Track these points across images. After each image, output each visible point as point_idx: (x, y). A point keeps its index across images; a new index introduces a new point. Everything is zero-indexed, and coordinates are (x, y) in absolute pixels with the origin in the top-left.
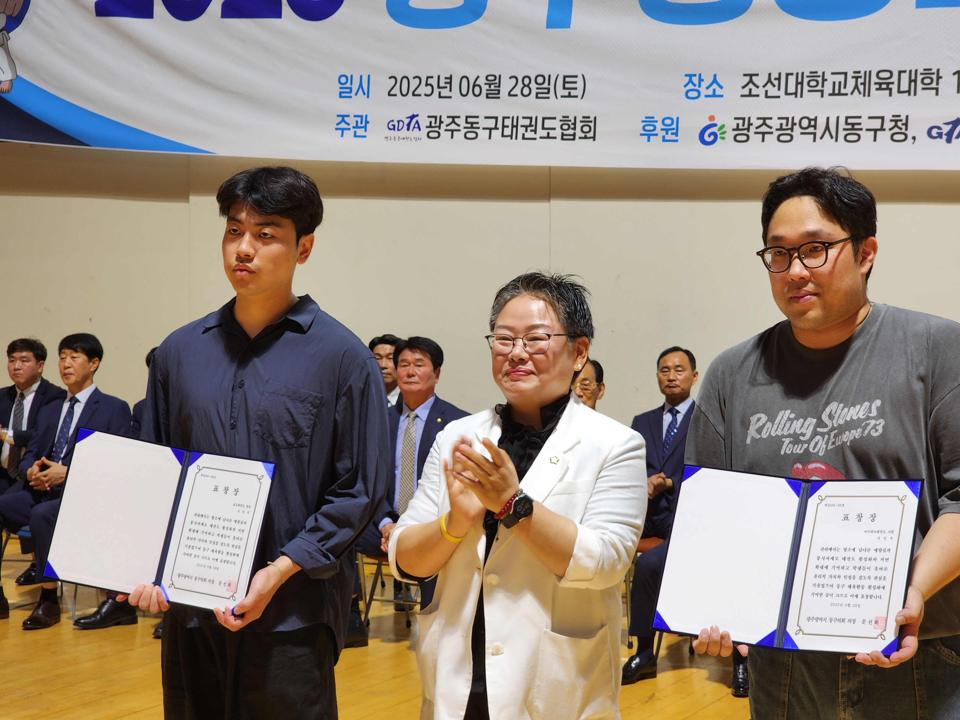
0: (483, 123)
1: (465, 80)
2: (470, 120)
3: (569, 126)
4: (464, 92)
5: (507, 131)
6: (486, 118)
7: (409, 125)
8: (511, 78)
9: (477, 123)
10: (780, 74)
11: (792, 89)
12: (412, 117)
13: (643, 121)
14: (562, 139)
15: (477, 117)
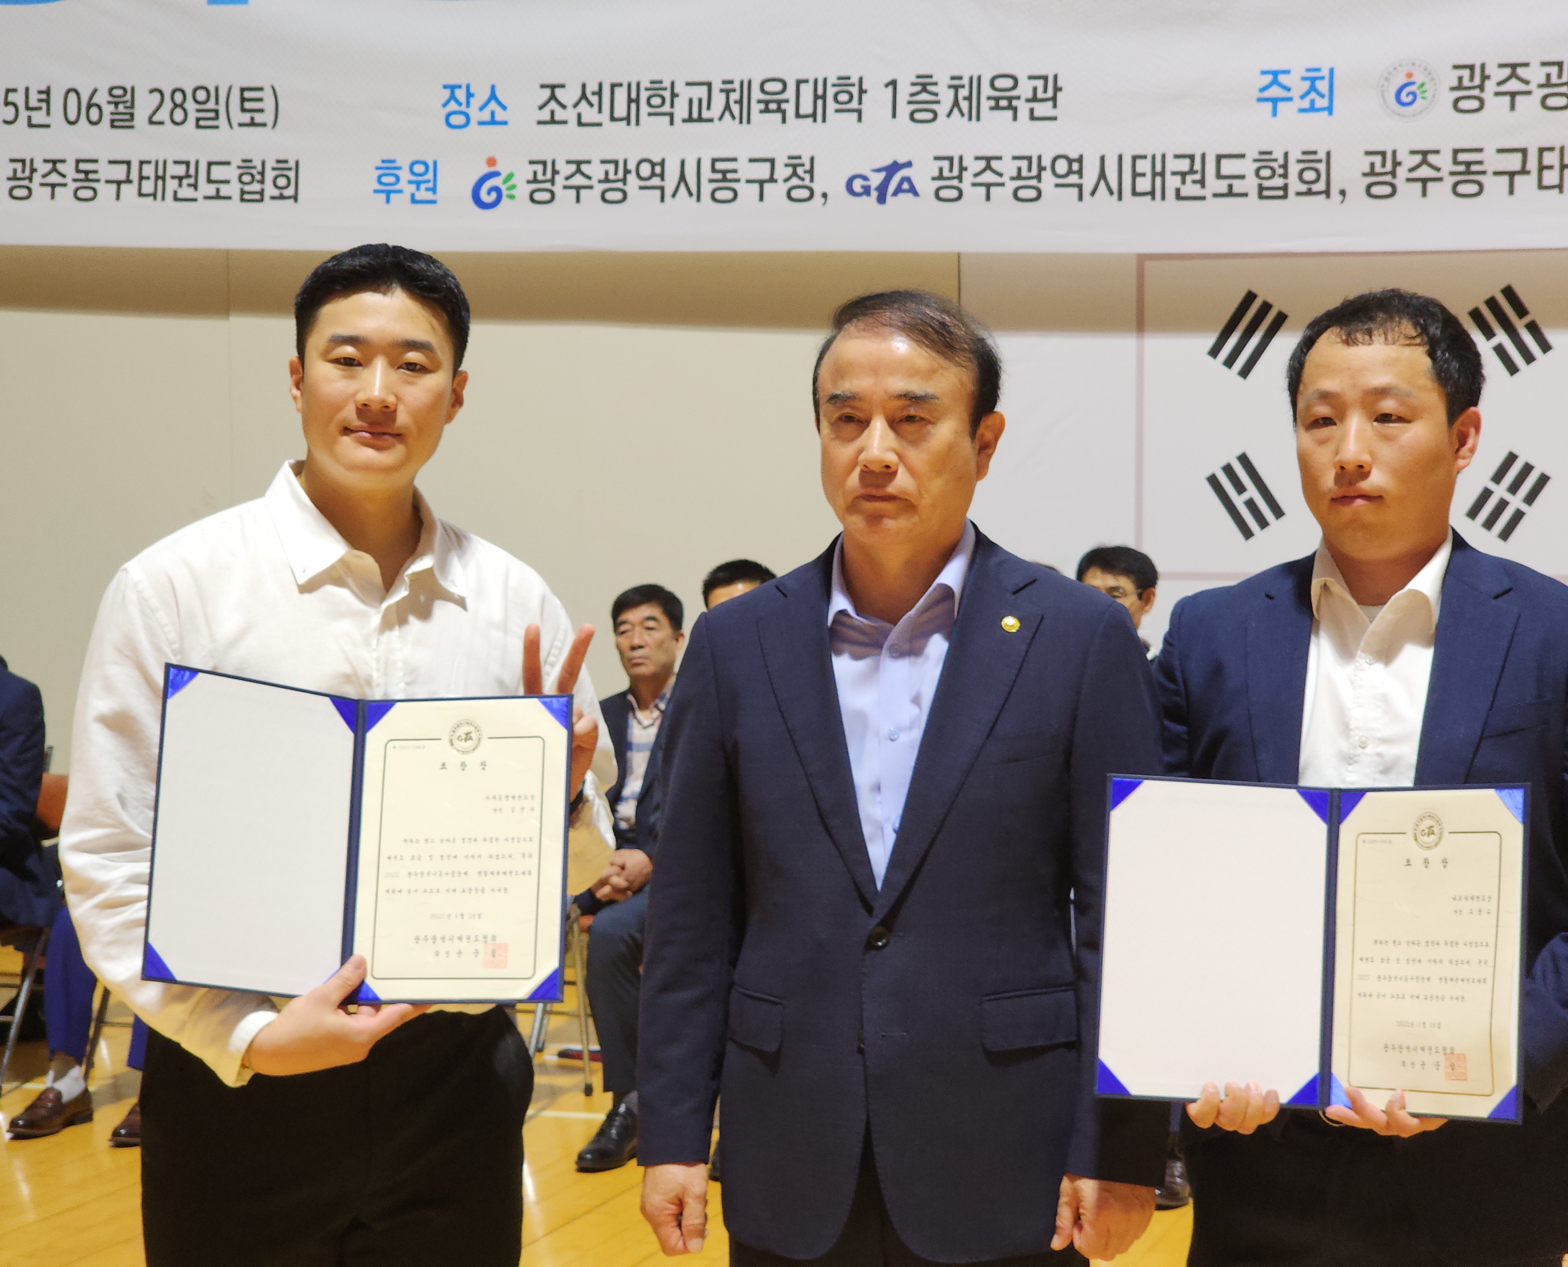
0: (107, 172)
1: (72, 96)
2: (83, 166)
3: (252, 176)
4: (72, 116)
5: (148, 187)
6: (111, 162)
8: (152, 91)
9: (96, 172)
10: (600, 85)
11: (621, 111)
13: (378, 168)
14: (241, 200)
15: (96, 161)
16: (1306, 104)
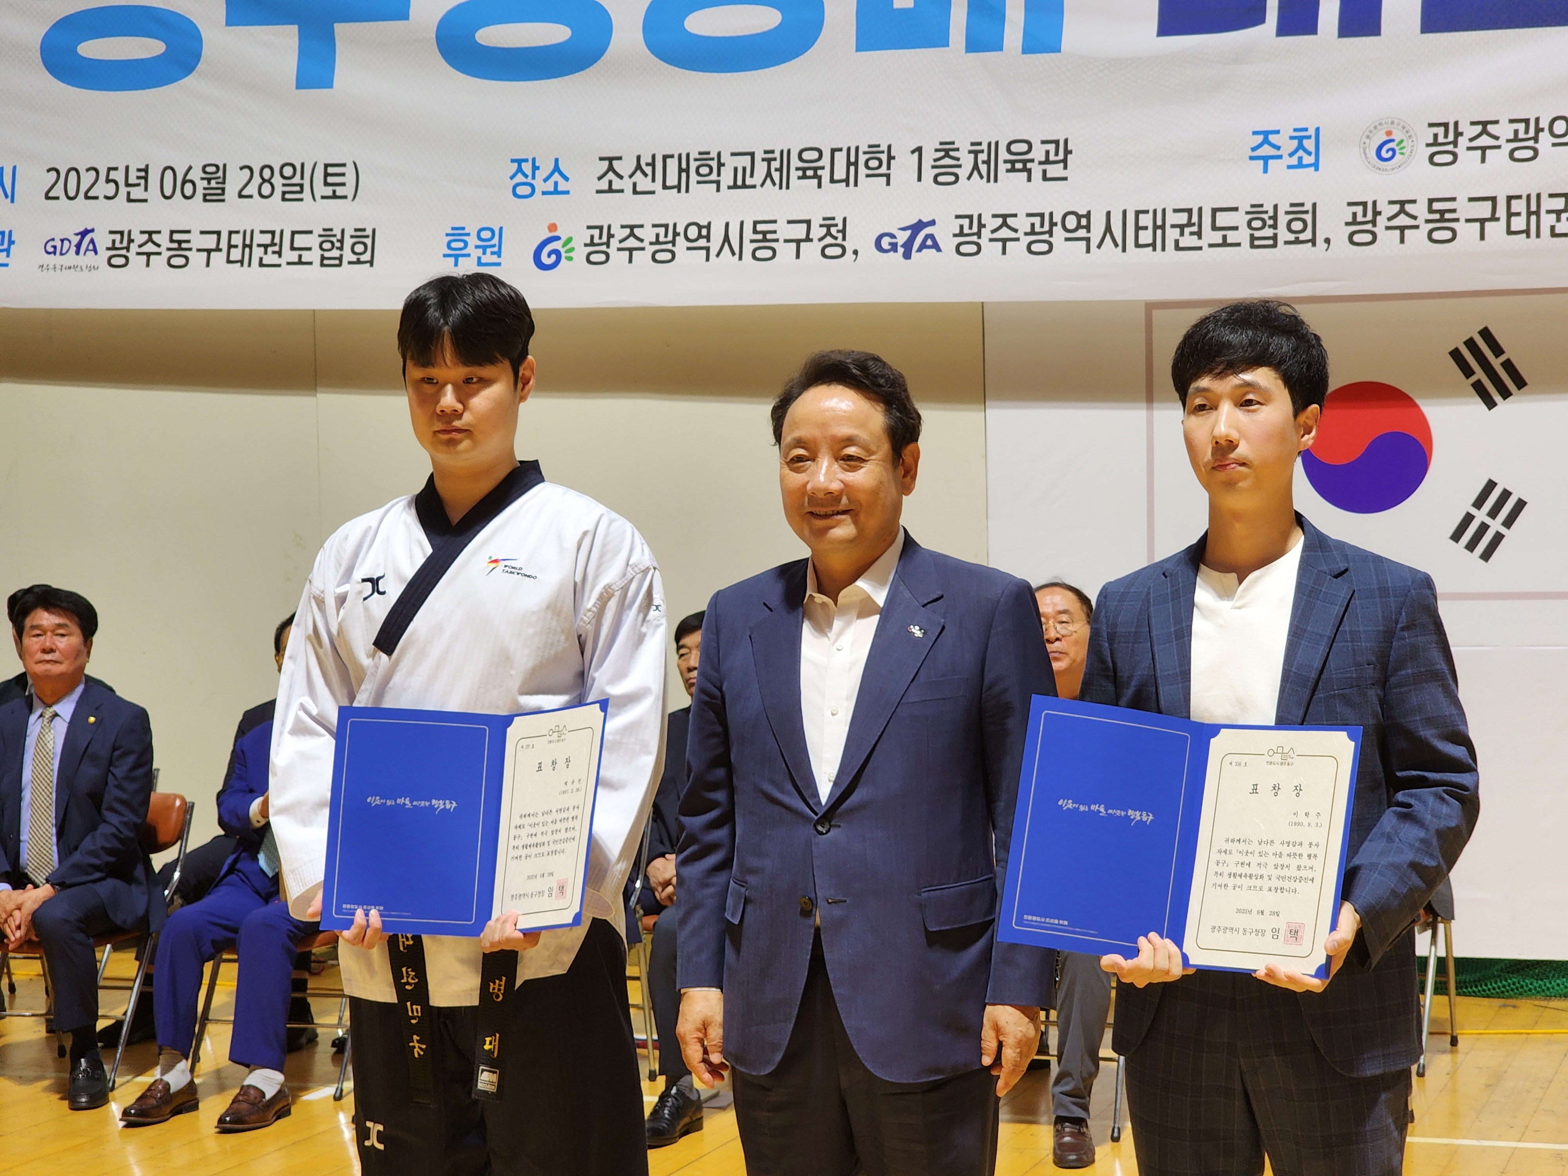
0: (198, 241)
1: (169, 173)
2: (176, 237)
3: (332, 243)
4: (168, 191)
5: (236, 254)
6: (202, 232)
7: (78, 246)
8: (242, 168)
9: (188, 241)
10: (654, 157)
11: (672, 180)
12: (84, 234)
13: (448, 235)
14: (322, 265)
15: (188, 232)
16: (1294, 161)
